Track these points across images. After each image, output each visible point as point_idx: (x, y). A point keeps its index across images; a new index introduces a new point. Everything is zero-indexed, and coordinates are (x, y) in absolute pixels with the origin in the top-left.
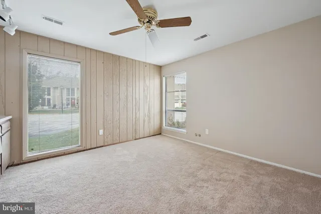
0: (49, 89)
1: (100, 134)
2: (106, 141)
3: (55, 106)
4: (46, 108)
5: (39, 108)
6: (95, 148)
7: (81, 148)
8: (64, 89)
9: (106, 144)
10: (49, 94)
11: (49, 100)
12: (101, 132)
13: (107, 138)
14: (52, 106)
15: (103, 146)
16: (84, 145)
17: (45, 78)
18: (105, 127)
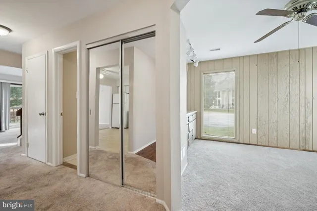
0: (219, 93)
1: (253, 133)
2: (259, 140)
3: (223, 106)
4: (217, 107)
5: (213, 107)
6: (248, 144)
7: (235, 140)
8: (230, 91)
9: (259, 144)
10: (219, 97)
11: (219, 101)
12: (254, 131)
13: (260, 138)
14: (221, 106)
15: (256, 145)
16: (238, 139)
17: (216, 84)
18: (259, 127)
